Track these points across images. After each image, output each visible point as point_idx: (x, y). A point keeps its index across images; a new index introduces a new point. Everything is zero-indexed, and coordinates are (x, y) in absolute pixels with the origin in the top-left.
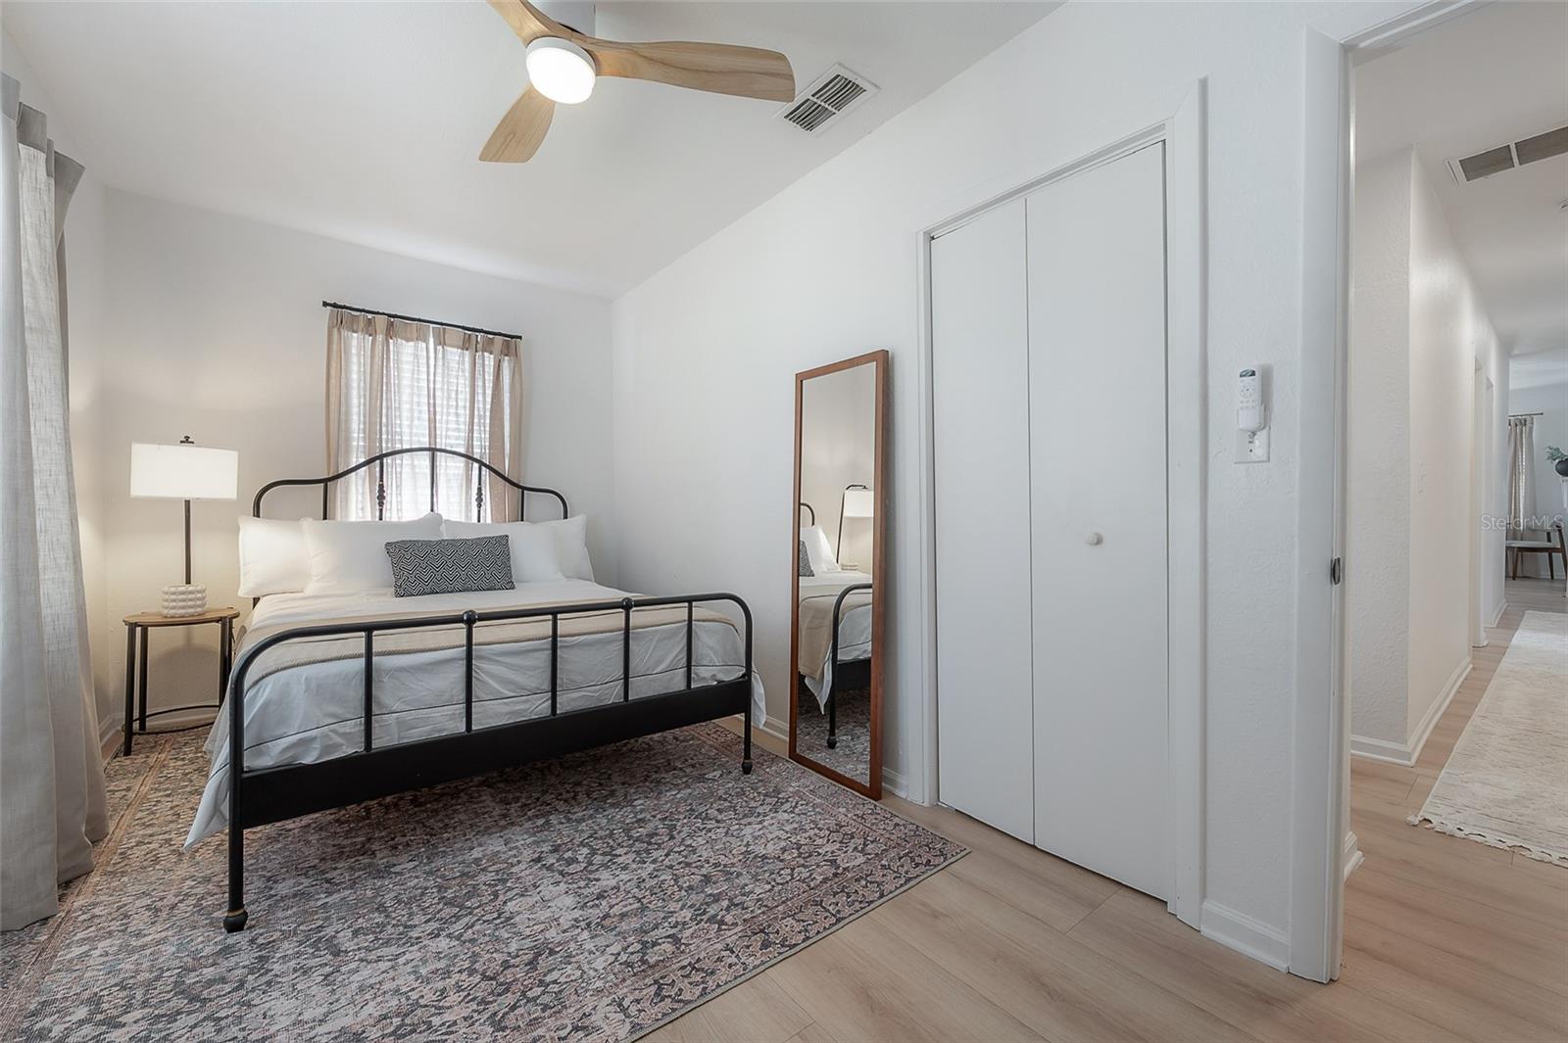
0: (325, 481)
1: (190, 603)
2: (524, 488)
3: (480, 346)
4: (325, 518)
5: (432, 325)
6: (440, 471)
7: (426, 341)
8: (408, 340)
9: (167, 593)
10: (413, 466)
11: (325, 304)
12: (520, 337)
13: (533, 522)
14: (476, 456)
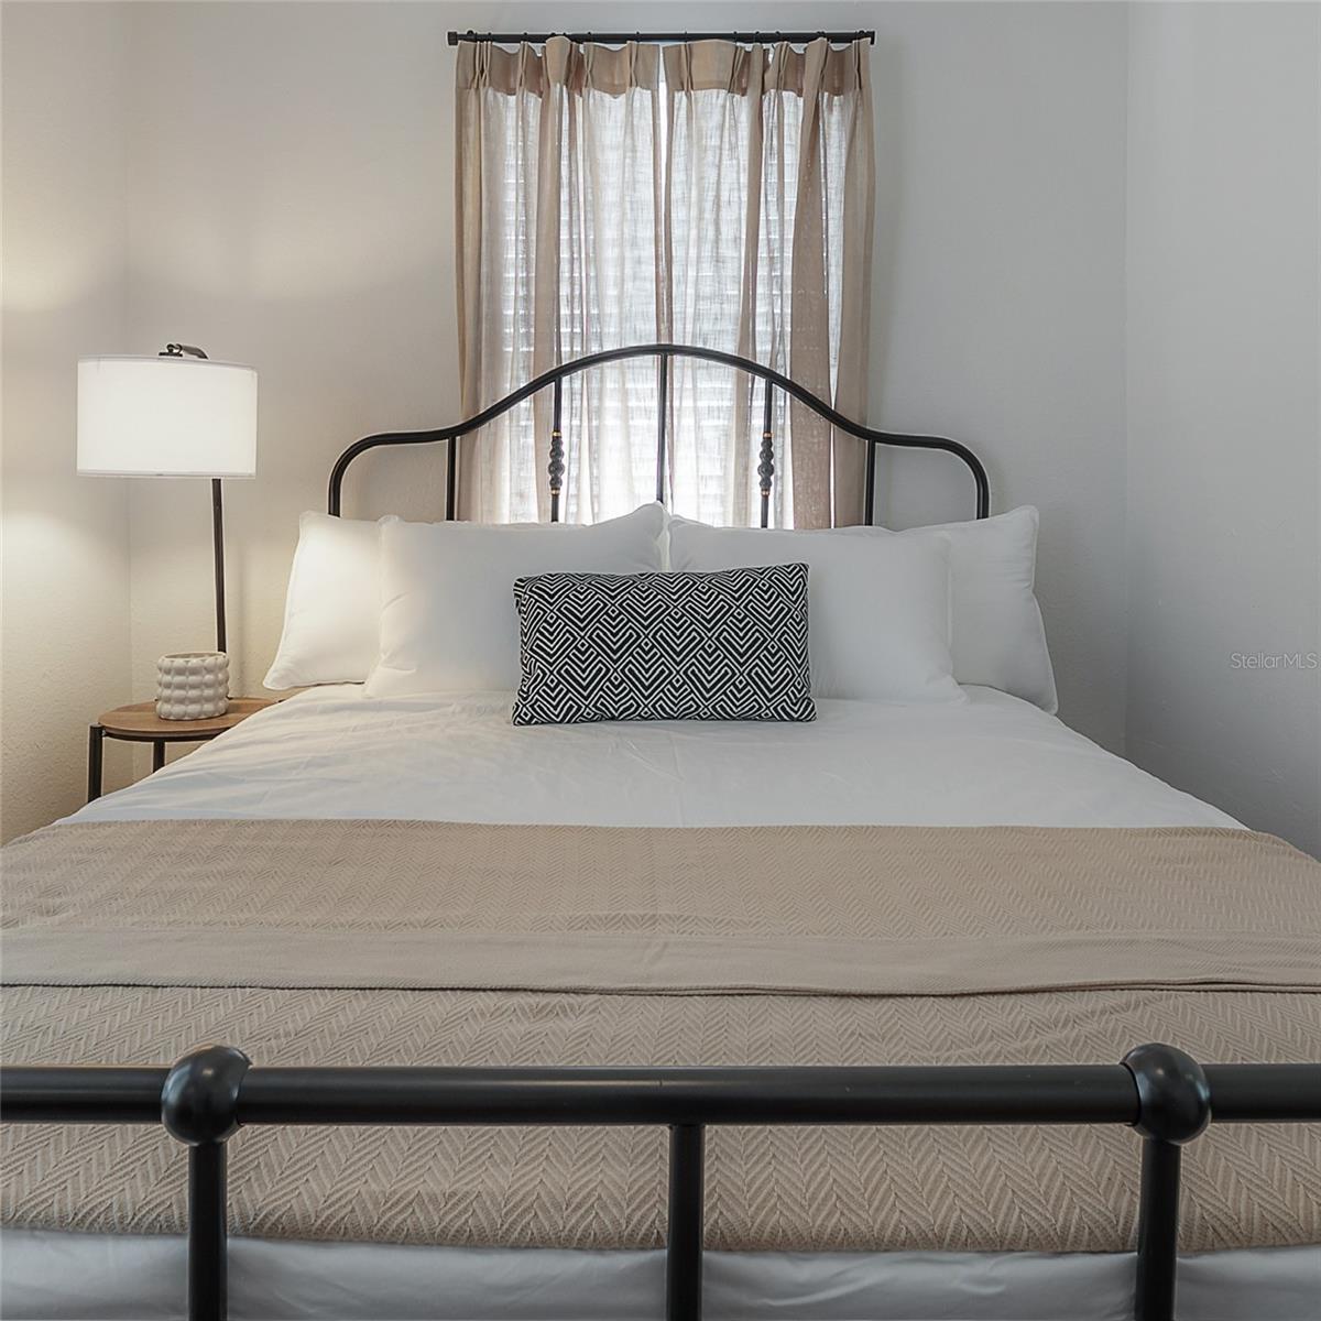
0: (450, 434)
1: (193, 693)
2: (875, 437)
3: (770, 76)
4: (450, 517)
5: (662, 44)
6: (682, 402)
7: (650, 85)
8: (615, 91)
9: (168, 672)
10: (625, 394)
11: (453, 38)
12: (871, 35)
13: (894, 527)
14: (763, 362)
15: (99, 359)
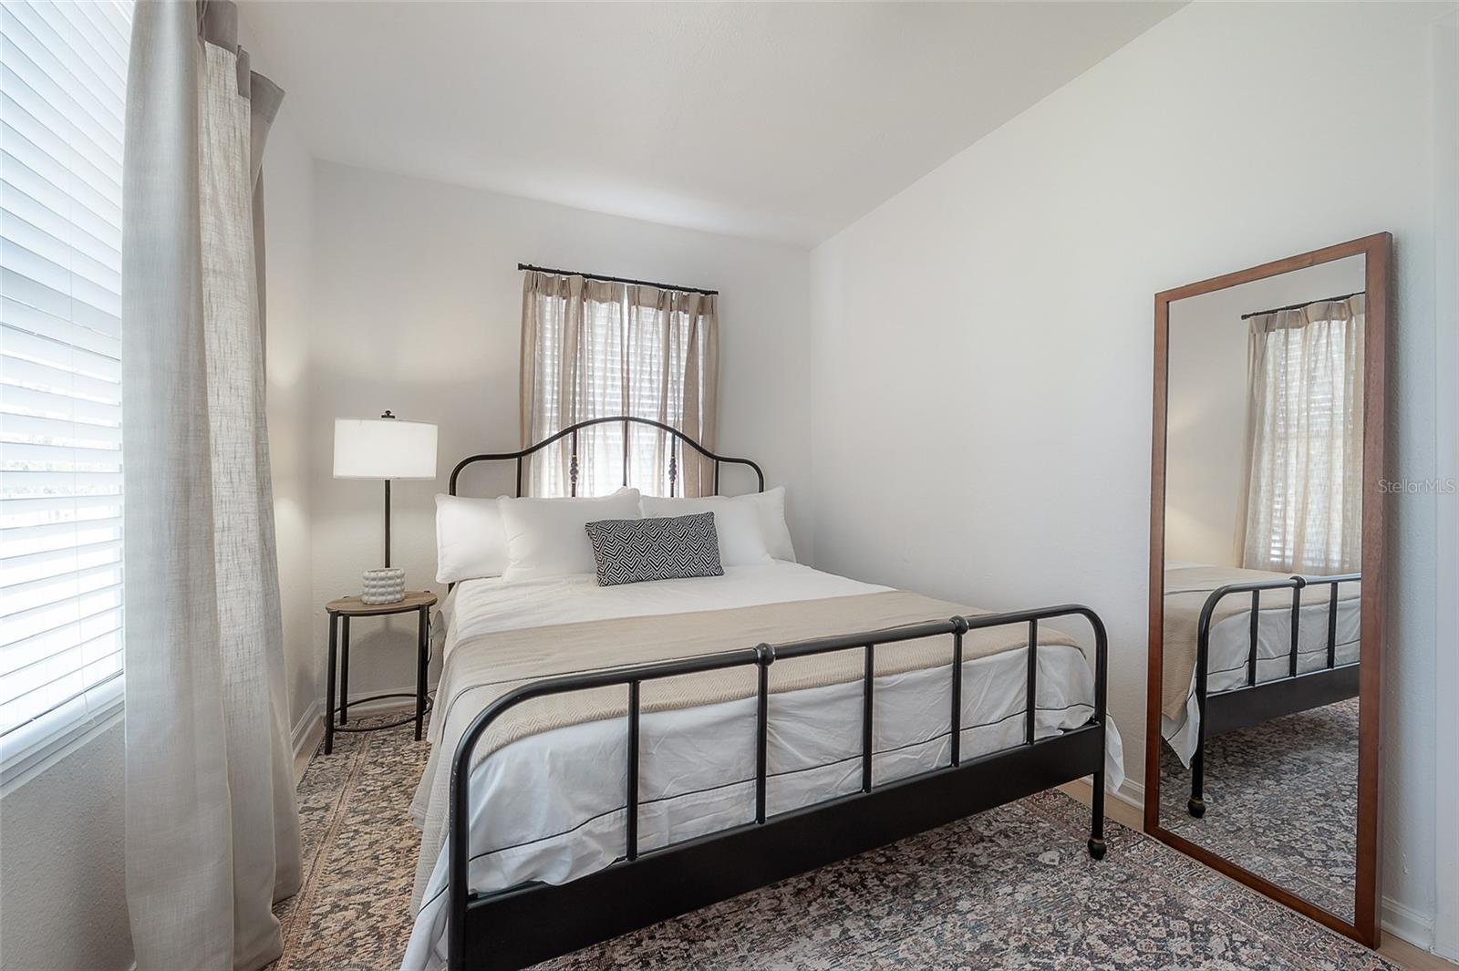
0: (519, 455)
1: (390, 589)
2: (718, 459)
3: (675, 304)
4: (519, 495)
5: (626, 284)
6: (633, 442)
7: (620, 301)
8: (601, 301)
9: (367, 579)
10: (605, 437)
11: (521, 267)
12: (717, 293)
13: (730, 496)
14: (670, 425)
15: (361, 419)
